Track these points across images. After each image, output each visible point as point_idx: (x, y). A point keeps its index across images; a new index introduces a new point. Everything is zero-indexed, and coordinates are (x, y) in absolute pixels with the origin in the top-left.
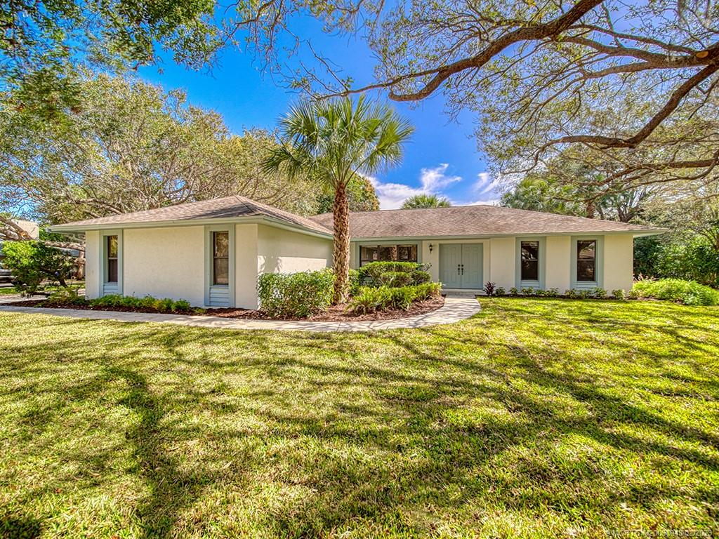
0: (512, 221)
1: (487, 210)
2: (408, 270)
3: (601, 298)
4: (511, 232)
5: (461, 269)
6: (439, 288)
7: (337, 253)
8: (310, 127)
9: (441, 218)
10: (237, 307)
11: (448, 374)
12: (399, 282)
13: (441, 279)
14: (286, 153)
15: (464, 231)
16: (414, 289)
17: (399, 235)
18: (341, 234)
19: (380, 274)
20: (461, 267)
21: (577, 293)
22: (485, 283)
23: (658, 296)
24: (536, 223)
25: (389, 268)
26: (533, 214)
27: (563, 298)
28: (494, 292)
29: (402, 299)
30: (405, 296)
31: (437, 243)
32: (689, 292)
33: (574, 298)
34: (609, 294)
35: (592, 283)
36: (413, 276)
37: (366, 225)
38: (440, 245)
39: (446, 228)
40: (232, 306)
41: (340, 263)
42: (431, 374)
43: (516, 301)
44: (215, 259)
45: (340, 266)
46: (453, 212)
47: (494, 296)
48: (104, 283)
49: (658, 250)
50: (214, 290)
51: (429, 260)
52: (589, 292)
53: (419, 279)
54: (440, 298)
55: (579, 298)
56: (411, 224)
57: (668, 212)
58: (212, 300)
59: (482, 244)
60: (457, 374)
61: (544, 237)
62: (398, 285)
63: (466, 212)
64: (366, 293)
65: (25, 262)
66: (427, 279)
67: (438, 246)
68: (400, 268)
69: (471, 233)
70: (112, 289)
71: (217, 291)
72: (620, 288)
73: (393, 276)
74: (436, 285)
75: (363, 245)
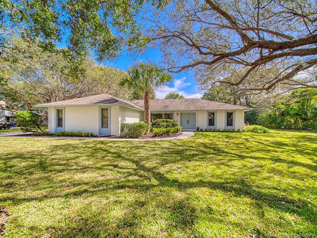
0: (206, 105)
1: (197, 100)
2: (170, 122)
3: (234, 132)
4: (205, 109)
5: (188, 122)
6: (181, 129)
7: (146, 116)
8: (137, 72)
9: (181, 103)
10: (111, 135)
11: (185, 148)
12: (167, 126)
13: (181, 125)
14: (127, 80)
15: (189, 108)
16: (173, 129)
17: (166, 109)
18: (147, 109)
19: (160, 123)
20: (188, 121)
21: (226, 130)
22: (196, 127)
23: (251, 131)
24: (213, 106)
25: (163, 121)
26: (213, 102)
27: (222, 132)
28: (199, 130)
29: (169, 132)
30: (170, 131)
31: (180, 112)
32: (260, 129)
33: (225, 132)
34: (236, 130)
35: (232, 127)
36: (172, 124)
37: (153, 105)
38: (181, 113)
39: (183, 107)
40: (109, 135)
41: (147, 120)
42: (181, 148)
43: (206, 133)
44: (102, 118)
45: (147, 121)
46: (185, 101)
47: (199, 131)
48: (57, 127)
49: (258, 115)
50: (102, 129)
51: (177, 118)
52: (230, 130)
53: (174, 125)
54: (181, 132)
55: (227, 132)
56: (170, 105)
57: (260, 102)
58: (102, 133)
59: (195, 113)
60: (187, 148)
61: (216, 111)
62: (166, 127)
63: (190, 101)
64: (156, 130)
65: (28, 119)
66: (176, 125)
67: (180, 114)
68: (167, 122)
69: (192, 109)
70: (60, 129)
71: (103, 129)
72: (240, 128)
73: (165, 124)
74: (179, 127)
75: (152, 113)
